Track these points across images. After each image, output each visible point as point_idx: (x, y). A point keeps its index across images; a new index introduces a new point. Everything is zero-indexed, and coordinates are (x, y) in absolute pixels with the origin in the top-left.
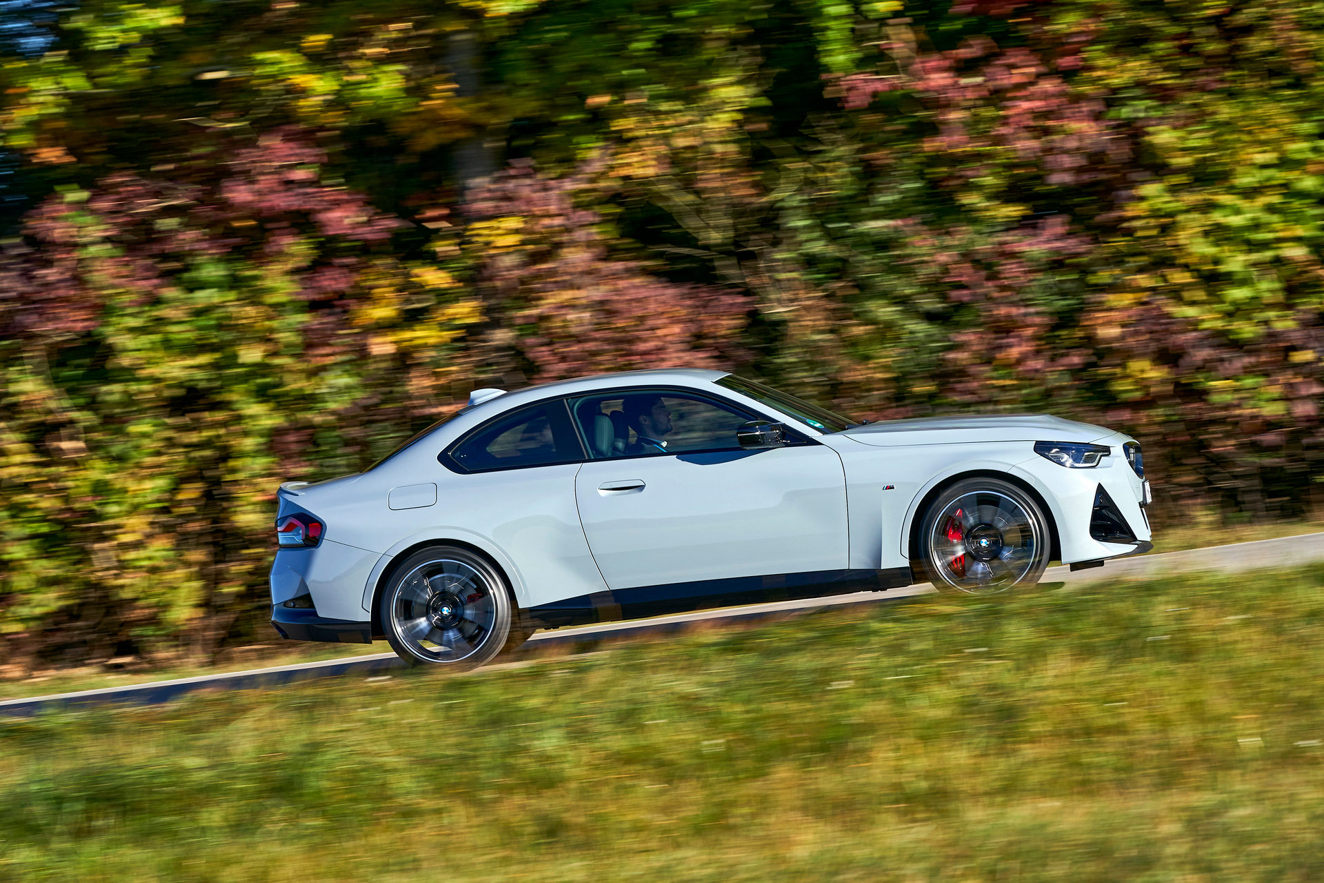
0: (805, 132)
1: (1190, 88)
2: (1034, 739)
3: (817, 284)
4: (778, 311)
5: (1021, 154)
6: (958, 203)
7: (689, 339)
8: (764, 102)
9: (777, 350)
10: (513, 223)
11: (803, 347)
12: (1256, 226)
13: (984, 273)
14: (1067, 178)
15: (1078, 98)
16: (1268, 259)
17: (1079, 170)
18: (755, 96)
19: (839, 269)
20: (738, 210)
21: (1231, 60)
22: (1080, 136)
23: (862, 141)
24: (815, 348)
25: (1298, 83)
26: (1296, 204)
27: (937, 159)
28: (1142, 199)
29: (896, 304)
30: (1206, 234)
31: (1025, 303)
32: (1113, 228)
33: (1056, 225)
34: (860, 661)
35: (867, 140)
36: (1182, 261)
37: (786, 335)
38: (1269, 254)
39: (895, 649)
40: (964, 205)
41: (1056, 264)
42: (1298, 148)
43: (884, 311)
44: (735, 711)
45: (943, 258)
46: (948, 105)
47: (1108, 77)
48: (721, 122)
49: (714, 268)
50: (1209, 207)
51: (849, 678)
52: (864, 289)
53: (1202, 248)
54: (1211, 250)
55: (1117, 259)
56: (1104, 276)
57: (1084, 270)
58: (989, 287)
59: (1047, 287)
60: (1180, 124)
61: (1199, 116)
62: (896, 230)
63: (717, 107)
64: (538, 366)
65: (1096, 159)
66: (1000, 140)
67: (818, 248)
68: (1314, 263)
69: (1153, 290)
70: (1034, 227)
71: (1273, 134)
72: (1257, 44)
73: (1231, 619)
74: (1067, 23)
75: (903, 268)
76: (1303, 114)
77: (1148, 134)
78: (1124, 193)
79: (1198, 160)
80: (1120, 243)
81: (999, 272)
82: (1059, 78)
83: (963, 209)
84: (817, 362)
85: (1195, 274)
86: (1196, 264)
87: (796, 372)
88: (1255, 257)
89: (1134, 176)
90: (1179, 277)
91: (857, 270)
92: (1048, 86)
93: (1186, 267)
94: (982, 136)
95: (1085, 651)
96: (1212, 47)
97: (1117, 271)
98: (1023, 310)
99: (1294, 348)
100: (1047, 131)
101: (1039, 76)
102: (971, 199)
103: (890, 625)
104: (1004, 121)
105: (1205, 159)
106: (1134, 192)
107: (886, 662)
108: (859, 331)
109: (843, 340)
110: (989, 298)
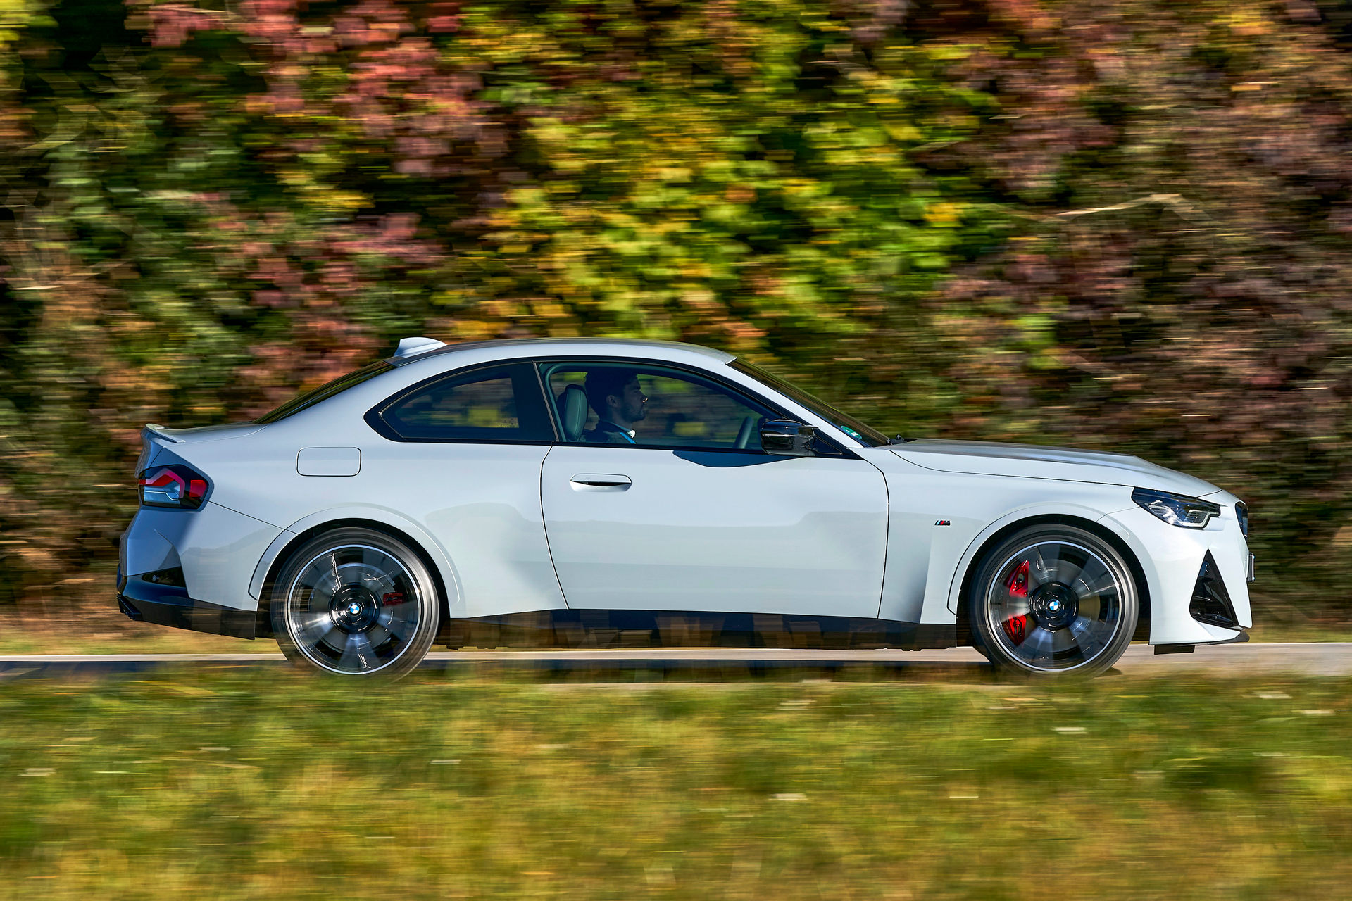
0: (96, 67)
1: (592, 75)
2: (270, 871)
3: (88, 261)
4: (32, 287)
5: (367, 129)
6: (280, 182)
8: (48, 21)
9: (26, 338)
11: (58, 338)
12: (653, 258)
13: (301, 274)
14: (421, 168)
15: (446, 71)
16: (662, 301)
17: (438, 160)
18: (38, 13)
19: (118, 246)
21: (647, 47)
22: (445, 116)
23: (167, 88)
24: (75, 342)
25: (729, 85)
26: (707, 237)
27: (260, 122)
28: (514, 206)
29: (184, 298)
30: (589, 259)
31: (350, 318)
32: (473, 238)
33: (400, 225)
34: (72, 745)
35: (173, 87)
36: (556, 290)
37: (40, 320)
38: (665, 295)
39: (114, 735)
40: (287, 186)
41: (395, 274)
42: (718, 167)
43: (170, 307)
45: (252, 248)
46: (283, 58)
47: (490, 48)
50: (596, 226)
51: (49, 765)
52: (146, 273)
53: (584, 277)
54: (593, 281)
55: (473, 278)
56: (453, 296)
57: (430, 286)
58: (307, 293)
59: (379, 302)
60: (573, 119)
61: (597, 111)
62: (197, 205)
65: (461, 149)
66: (342, 109)
67: (94, 215)
68: (718, 313)
69: (514, 321)
70: (373, 224)
71: (689, 146)
72: (683, 31)
73: (544, 748)
75: (199, 255)
76: (730, 125)
77: (532, 126)
78: (492, 196)
79: (588, 166)
80: (477, 257)
81: (321, 275)
82: (428, 40)
83: (286, 190)
84: (76, 360)
85: (569, 308)
86: (570, 296)
87: (48, 368)
88: (647, 295)
89: (506, 176)
90: (548, 310)
91: (143, 249)
92: (411, 49)
93: (559, 298)
94: (320, 101)
95: (355, 766)
96: (626, 28)
97: (471, 292)
98: (345, 327)
99: (682, 418)
100: (404, 106)
101: (403, 36)
102: (296, 179)
103: (115, 703)
104: (352, 86)
105: (599, 166)
106: (504, 196)
107: (99, 750)
108: (133, 326)
109: (112, 335)
110: (303, 306)
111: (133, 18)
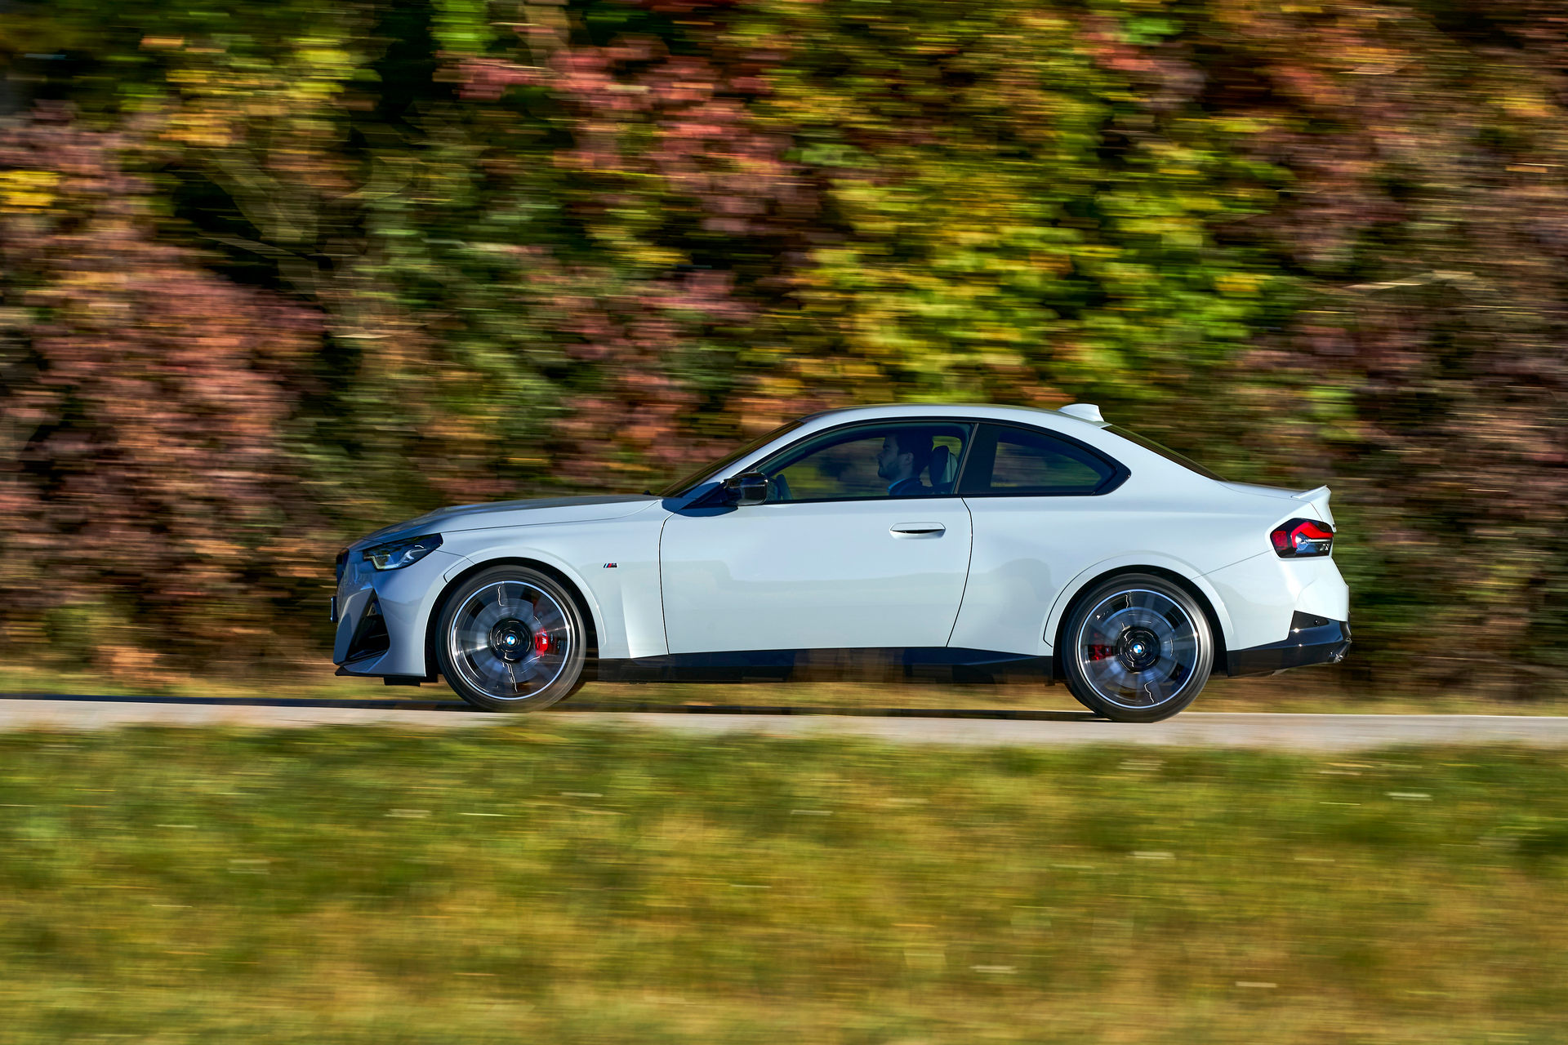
0: (408, 119)
2: (649, 915)
3: (412, 311)
4: (361, 337)
5: (674, 188)
6: (588, 236)
7: (248, 355)
8: (371, 75)
9: (347, 384)
10: (44, 179)
11: (385, 386)
13: (617, 327)
14: (736, 227)
16: (967, 364)
17: (753, 219)
18: (362, 66)
19: (437, 296)
20: (323, 205)
21: (947, 112)
22: (755, 176)
23: (489, 142)
24: (398, 391)
25: (1025, 152)
26: (1011, 301)
28: (818, 265)
29: (510, 350)
30: (901, 321)
31: (663, 373)
32: (779, 297)
34: (432, 787)
35: (492, 141)
36: (858, 350)
37: (360, 368)
38: (967, 358)
39: (479, 778)
40: (596, 241)
41: (708, 330)
42: (1021, 233)
43: (490, 357)
44: (277, 827)
46: (591, 114)
47: (791, 109)
48: (306, 92)
49: (277, 272)
50: (903, 289)
51: (421, 807)
52: (471, 325)
53: (884, 339)
54: (897, 342)
55: (781, 336)
56: (763, 353)
57: (740, 343)
58: (623, 347)
59: (695, 357)
60: (881, 181)
61: (902, 175)
62: (518, 258)
63: (303, 73)
64: (47, 361)
65: (772, 207)
66: (655, 167)
67: (420, 266)
68: (1026, 377)
69: (818, 380)
70: (684, 280)
72: (984, 97)
74: (752, 36)
75: (519, 307)
77: (832, 187)
78: (795, 255)
79: (900, 229)
80: (785, 316)
81: (634, 330)
82: (742, 101)
83: (594, 245)
84: (401, 408)
87: (371, 415)
88: (958, 358)
89: (811, 237)
90: (853, 369)
91: (457, 300)
92: (722, 110)
93: (863, 359)
95: (716, 814)
96: (930, 93)
100: (713, 165)
101: (714, 96)
102: (608, 234)
104: (661, 144)
105: (909, 229)
106: (808, 256)
108: (457, 376)
109: (439, 385)
110: (617, 360)
111: (442, 70)
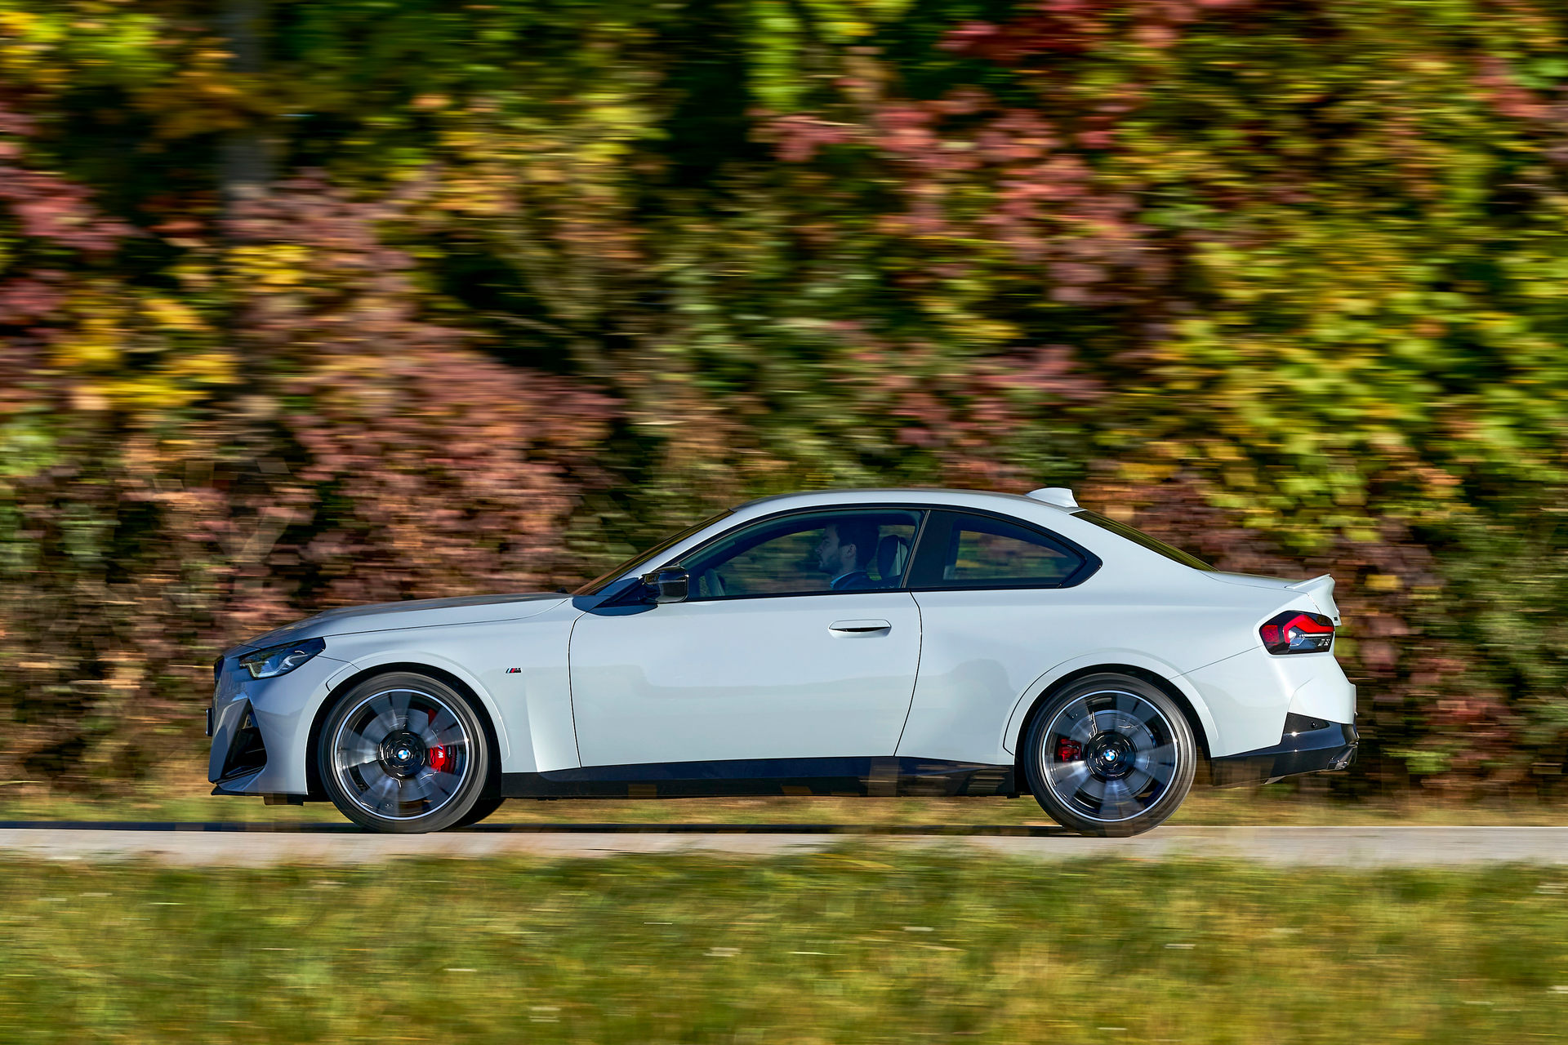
0: (716, 183)
1: (1263, 197)
3: (711, 395)
4: (653, 422)
5: (1017, 254)
7: (525, 446)
8: (659, 134)
9: (651, 477)
10: (292, 254)
11: (682, 477)
12: (1336, 396)
13: (949, 410)
14: (1077, 296)
15: (1102, 190)
16: (1346, 444)
17: (1095, 287)
18: (649, 125)
19: (747, 378)
20: (611, 279)
21: (1321, 167)
22: (1103, 241)
23: (795, 206)
25: (1413, 209)
26: (1398, 375)
27: (897, 245)
28: (1181, 338)
29: (821, 436)
30: (1265, 398)
31: (1001, 458)
32: (1138, 373)
33: (1056, 358)
35: (800, 206)
36: (1232, 430)
37: (665, 458)
38: (1349, 437)
40: (929, 314)
41: (1051, 411)
42: (1404, 299)
43: (807, 445)
45: (898, 381)
46: (920, 175)
47: (1147, 167)
49: (566, 353)
50: (1273, 362)
52: (778, 408)
53: (1261, 418)
54: (1270, 422)
55: (1135, 417)
56: (1116, 437)
57: (1091, 425)
58: (953, 432)
59: (1037, 441)
60: (1244, 243)
61: (1267, 236)
62: (831, 335)
65: (1121, 276)
66: (988, 231)
67: (718, 343)
68: (1410, 457)
69: (1184, 464)
70: (1025, 356)
71: (1369, 275)
72: (1361, 149)
74: (1097, 86)
75: (834, 388)
76: (1416, 253)
77: (1198, 251)
78: (1156, 328)
79: (1263, 296)
80: (1142, 393)
81: (973, 412)
82: (1080, 157)
83: (926, 319)
84: (706, 502)
85: (1243, 450)
86: (1246, 437)
87: (675, 510)
88: (1331, 438)
89: (1172, 306)
90: (1223, 452)
92: (1064, 166)
93: (1234, 439)
94: (962, 222)
96: (1299, 146)
97: (1135, 432)
98: (997, 469)
99: (1375, 570)
100: (1054, 229)
101: (1054, 153)
102: (940, 307)
104: (996, 207)
105: (1273, 296)
106: (1170, 328)
108: (765, 465)
109: (743, 476)
110: (951, 445)
111: (757, 130)
